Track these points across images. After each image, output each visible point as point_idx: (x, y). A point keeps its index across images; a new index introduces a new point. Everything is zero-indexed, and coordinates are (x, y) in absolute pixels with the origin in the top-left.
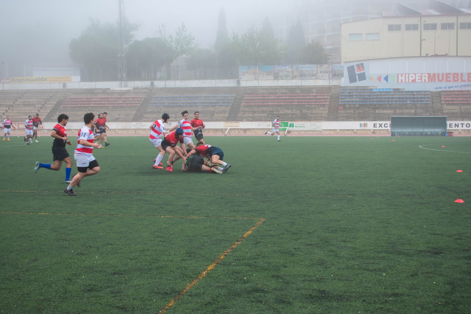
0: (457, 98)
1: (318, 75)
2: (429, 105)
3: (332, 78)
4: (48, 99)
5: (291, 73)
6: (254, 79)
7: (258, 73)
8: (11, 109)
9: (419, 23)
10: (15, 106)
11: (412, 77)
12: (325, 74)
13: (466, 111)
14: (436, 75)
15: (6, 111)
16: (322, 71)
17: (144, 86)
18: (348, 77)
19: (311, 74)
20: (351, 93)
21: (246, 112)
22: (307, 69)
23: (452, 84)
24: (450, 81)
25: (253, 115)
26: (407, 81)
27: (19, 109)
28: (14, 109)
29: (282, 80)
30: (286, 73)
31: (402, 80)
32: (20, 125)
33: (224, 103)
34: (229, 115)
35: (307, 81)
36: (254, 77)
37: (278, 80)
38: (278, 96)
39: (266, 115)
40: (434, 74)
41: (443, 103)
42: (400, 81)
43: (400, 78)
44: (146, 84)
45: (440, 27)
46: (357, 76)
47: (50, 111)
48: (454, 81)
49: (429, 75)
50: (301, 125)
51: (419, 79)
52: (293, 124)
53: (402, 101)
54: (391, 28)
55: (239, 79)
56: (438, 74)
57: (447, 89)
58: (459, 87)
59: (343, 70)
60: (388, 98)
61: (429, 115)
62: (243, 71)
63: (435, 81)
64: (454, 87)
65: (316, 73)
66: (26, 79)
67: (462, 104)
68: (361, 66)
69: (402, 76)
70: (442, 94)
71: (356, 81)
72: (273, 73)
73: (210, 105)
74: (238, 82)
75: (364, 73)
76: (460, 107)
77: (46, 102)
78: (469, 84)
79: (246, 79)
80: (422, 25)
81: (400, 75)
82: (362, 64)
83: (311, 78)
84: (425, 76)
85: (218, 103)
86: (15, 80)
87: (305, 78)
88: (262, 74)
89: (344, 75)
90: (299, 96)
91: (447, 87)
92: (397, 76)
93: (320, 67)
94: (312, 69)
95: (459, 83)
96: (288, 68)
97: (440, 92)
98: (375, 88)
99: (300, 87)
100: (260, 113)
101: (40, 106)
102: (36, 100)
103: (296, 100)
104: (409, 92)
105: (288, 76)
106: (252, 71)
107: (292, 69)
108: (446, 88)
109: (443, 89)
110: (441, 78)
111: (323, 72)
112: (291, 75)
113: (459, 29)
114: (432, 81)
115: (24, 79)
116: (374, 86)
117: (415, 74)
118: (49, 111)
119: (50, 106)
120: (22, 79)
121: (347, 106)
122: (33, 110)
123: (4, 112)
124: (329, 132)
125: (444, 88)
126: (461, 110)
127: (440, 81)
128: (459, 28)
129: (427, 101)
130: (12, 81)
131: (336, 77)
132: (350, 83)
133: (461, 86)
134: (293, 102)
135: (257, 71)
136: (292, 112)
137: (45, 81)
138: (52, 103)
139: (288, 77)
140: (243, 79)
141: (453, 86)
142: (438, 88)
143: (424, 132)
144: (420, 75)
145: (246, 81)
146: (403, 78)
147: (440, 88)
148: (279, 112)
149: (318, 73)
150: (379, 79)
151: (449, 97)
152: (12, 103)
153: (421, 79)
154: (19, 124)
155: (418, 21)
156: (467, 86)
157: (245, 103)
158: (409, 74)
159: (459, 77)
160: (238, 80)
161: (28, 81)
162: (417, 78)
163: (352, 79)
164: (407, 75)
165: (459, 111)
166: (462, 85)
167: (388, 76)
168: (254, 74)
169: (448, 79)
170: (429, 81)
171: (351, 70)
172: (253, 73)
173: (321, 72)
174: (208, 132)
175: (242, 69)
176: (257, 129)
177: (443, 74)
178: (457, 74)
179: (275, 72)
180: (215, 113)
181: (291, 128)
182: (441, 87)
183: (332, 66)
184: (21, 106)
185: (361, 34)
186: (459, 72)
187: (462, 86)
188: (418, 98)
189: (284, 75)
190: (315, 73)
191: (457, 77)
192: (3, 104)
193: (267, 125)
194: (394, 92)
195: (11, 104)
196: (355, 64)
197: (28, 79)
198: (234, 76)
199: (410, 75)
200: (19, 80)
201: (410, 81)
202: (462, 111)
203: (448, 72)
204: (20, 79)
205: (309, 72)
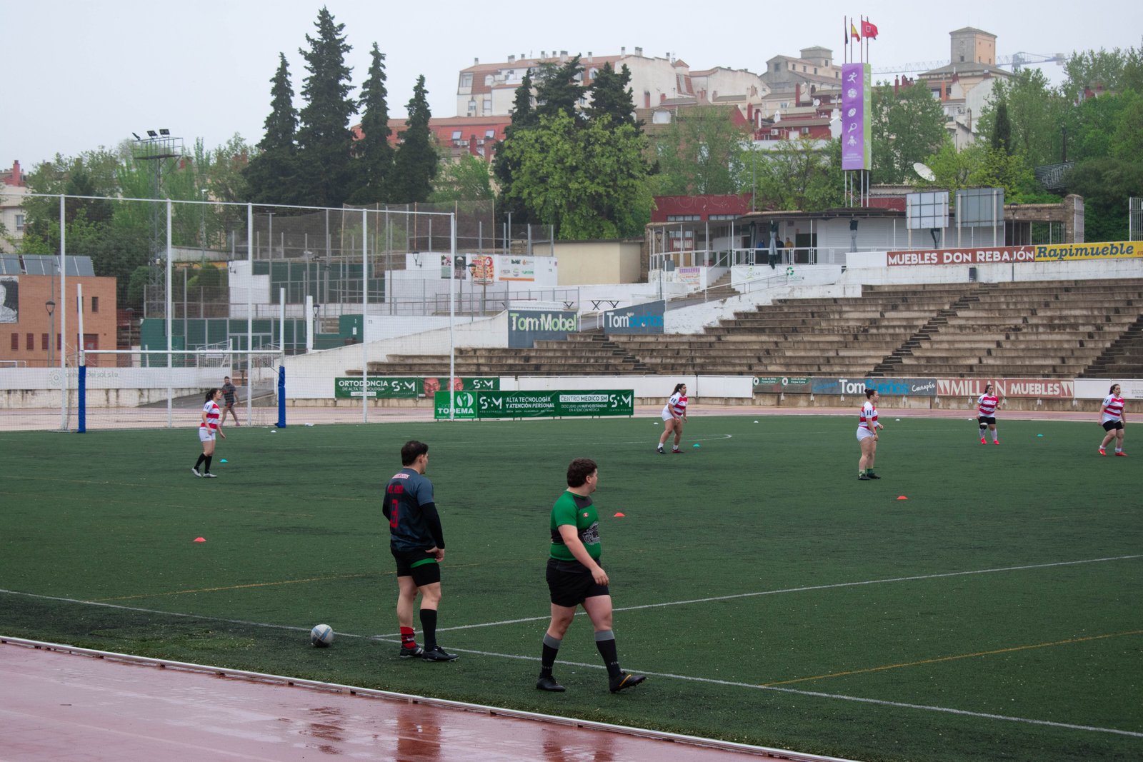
4: (1117, 311)
8: (1013, 338)
10: (1025, 330)
15: (999, 344)
27: (1034, 338)
28: (1021, 338)
32: (1013, 385)
47: (1112, 345)
66: (1077, 250)
77: (1108, 319)
86: (1047, 252)
101: (1090, 329)
102: (1085, 312)
115: (1071, 250)
118: (1108, 345)
119: (1117, 329)
120: (1065, 249)
122: (1068, 341)
123: (993, 346)
130: (1039, 256)
137: (1128, 253)
138: (1125, 320)
152: (1020, 321)
154: (1009, 384)
161: (1081, 255)
184: (1041, 330)
192: (995, 325)
195: (1016, 326)
197: (1082, 249)
200: (1058, 252)
204: (1061, 250)
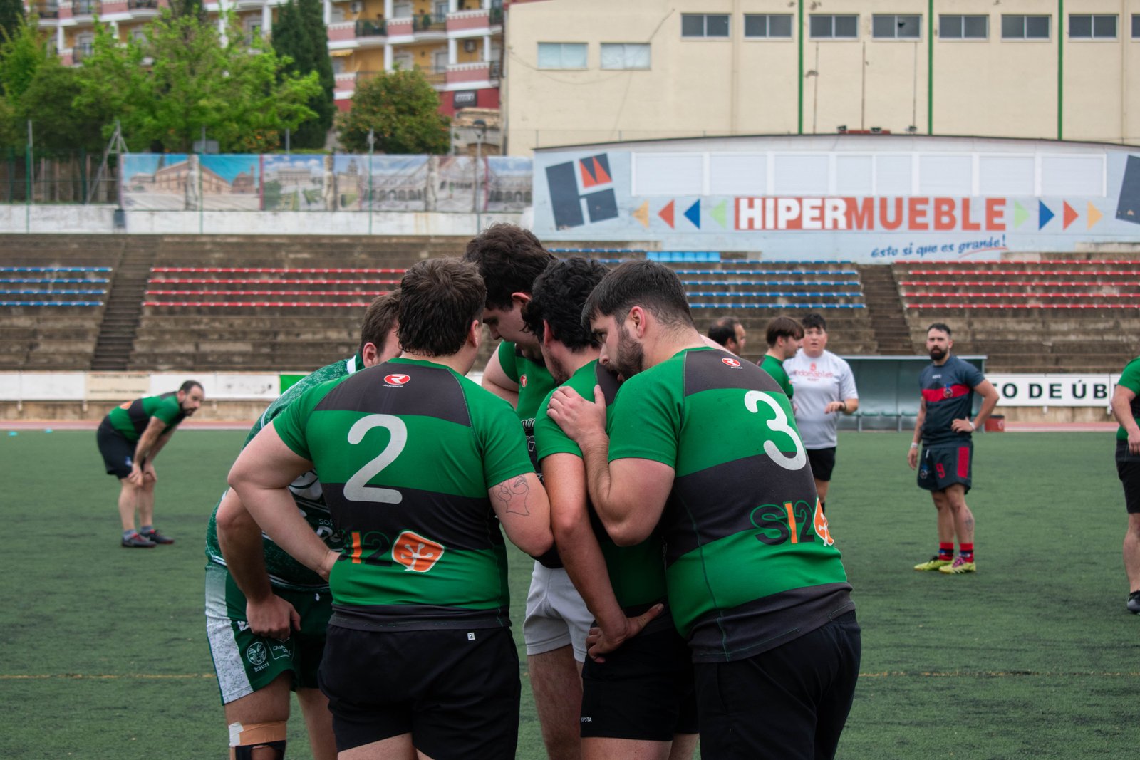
0: (956, 289)
1: (434, 194)
2: (857, 316)
3: (486, 207)
5: (329, 186)
6: (182, 206)
7: (196, 182)
9: (794, 10)
11: (789, 209)
12: (457, 193)
13: (991, 338)
14: (877, 204)
16: (449, 180)
18: (549, 205)
19: (407, 190)
21: (167, 337)
22: (391, 172)
23: (931, 237)
24: (925, 226)
25: (197, 346)
26: (770, 224)
29: (292, 214)
30: (310, 187)
31: (751, 221)
33: (72, 297)
34: (99, 344)
35: (391, 220)
36: (181, 198)
37: (276, 212)
38: (288, 276)
40: (869, 202)
41: (909, 309)
42: (744, 224)
43: (745, 213)
45: (871, 28)
46: (584, 203)
48: (939, 226)
49: (851, 202)
51: (813, 219)
53: (760, 300)
54: (693, 25)
55: (119, 204)
56: (884, 202)
57: (914, 257)
58: (956, 248)
59: (530, 178)
60: (708, 288)
61: (861, 353)
62: (141, 174)
63: (871, 226)
64: (939, 248)
65: (426, 189)
67: (974, 313)
68: (598, 166)
69: (751, 205)
70: (899, 276)
71: (576, 220)
72: (257, 185)
73: (15, 306)
74: (119, 217)
75: (610, 193)
76: (970, 324)
78: (992, 239)
79: (151, 206)
80: (807, 20)
81: (744, 203)
82: (603, 160)
83: (407, 207)
84: (835, 208)
85: (49, 298)
87: (384, 208)
88: (214, 187)
89: (534, 200)
90: (368, 276)
91: (915, 249)
92: (732, 203)
93: (441, 163)
94: (410, 171)
95: (958, 236)
96: (317, 166)
97: (888, 268)
98: (652, 248)
99: (364, 241)
100: (221, 338)
103: (358, 291)
104: (778, 265)
105: (317, 199)
106: (173, 175)
107: (331, 169)
108: (910, 252)
109: (900, 257)
110: (891, 217)
111: (452, 184)
112: (327, 194)
113: (936, 39)
114: (860, 226)
116: (648, 242)
117: (800, 200)
125: (905, 251)
126: (974, 334)
127: (890, 226)
128: (936, 31)
129: (849, 300)
131: (501, 206)
132: (558, 229)
133: (964, 245)
134: (350, 299)
135: (195, 173)
136: (350, 335)
139: (316, 202)
140: (137, 207)
141: (935, 247)
142: (883, 253)
143: (903, 417)
144: (818, 203)
145: (152, 211)
146: (756, 213)
147: (889, 253)
148: (298, 335)
149: (432, 187)
150: (667, 214)
151: (927, 288)
153: (822, 218)
155: (792, 4)
156: (983, 247)
157: (160, 298)
158: (776, 200)
159: (958, 213)
160: (116, 207)
162: (808, 214)
163: (566, 213)
164: (770, 203)
165: (969, 338)
166: (966, 241)
167: (702, 204)
168: (182, 187)
169: (919, 220)
170: (849, 226)
171: (560, 177)
172: (179, 184)
173: (443, 185)
174: (21, 413)
175: (133, 166)
176: (221, 402)
177: (899, 202)
178: (950, 202)
179: (266, 180)
180: (40, 337)
182: (894, 247)
183: (486, 161)
185: (584, 45)
186: (957, 194)
187: (968, 245)
188: (816, 288)
189: (301, 196)
190: (420, 186)
191: (949, 214)
193: (261, 386)
194: (725, 267)
196: (575, 157)
199: (783, 204)
201: (782, 224)
202: (979, 337)
203: (916, 192)
205: (399, 183)
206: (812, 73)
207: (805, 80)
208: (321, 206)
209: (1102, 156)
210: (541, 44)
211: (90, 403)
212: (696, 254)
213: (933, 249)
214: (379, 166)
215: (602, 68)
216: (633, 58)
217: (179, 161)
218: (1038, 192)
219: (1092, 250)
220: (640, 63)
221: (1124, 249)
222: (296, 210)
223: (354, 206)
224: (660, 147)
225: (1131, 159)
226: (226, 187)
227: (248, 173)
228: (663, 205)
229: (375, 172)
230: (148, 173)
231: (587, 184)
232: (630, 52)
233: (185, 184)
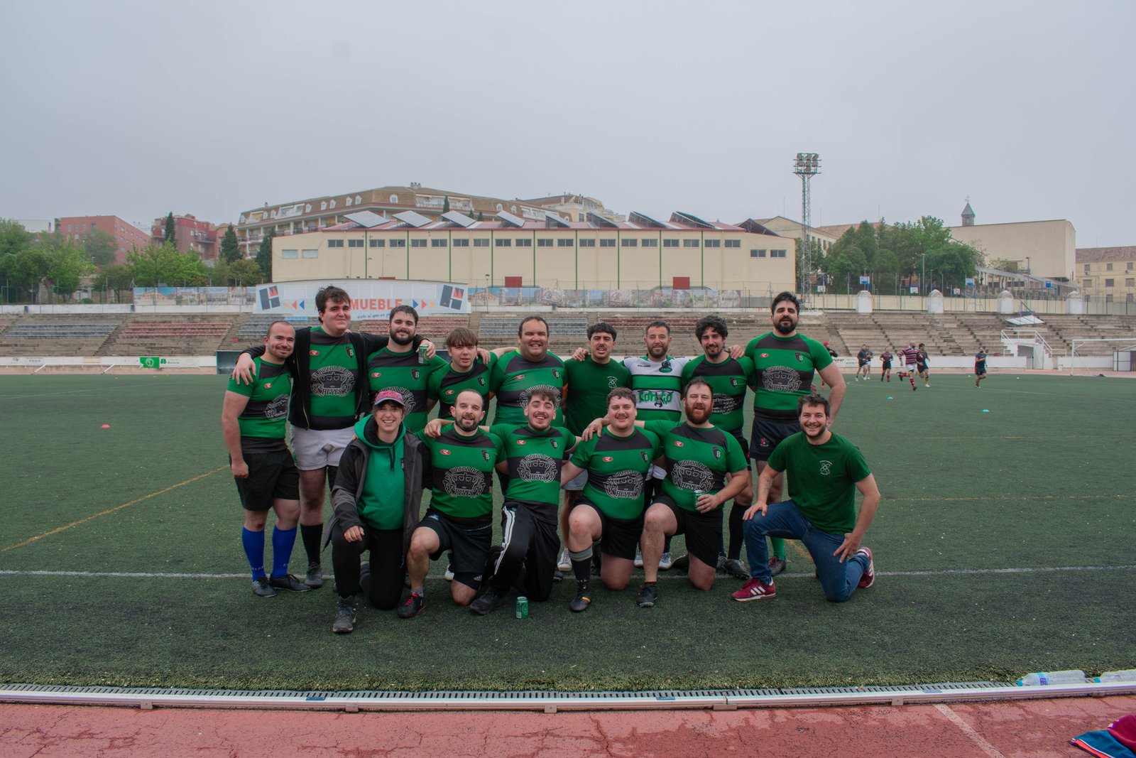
0: (378, 328)
1: (230, 299)
6: (153, 304)
7: (157, 296)
9: (364, 239)
12: (238, 299)
14: (359, 301)
17: (16, 312)
18: (260, 303)
19: (221, 298)
20: (258, 321)
21: (121, 346)
22: (216, 292)
23: (377, 312)
24: (375, 308)
25: (129, 348)
29: (186, 306)
30: (191, 297)
33: (100, 333)
34: (100, 348)
35: (215, 308)
36: (152, 302)
37: (181, 305)
39: (144, 348)
44: (18, 309)
45: (389, 244)
46: (270, 301)
48: (380, 308)
50: (174, 361)
52: (165, 360)
54: (332, 244)
56: (361, 300)
62: (139, 294)
63: (357, 308)
64: (380, 316)
65: (227, 298)
68: (274, 290)
71: (269, 308)
72: (175, 297)
73: (82, 336)
74: (133, 308)
75: (278, 298)
80: (368, 242)
82: (276, 288)
83: (221, 304)
85: (93, 333)
87: (214, 304)
88: (162, 298)
89: (257, 300)
90: (196, 325)
91: (372, 316)
93: (232, 290)
94: (222, 292)
96: (193, 291)
97: (362, 322)
98: (289, 316)
99: (202, 314)
100: (138, 346)
103: (189, 330)
105: (194, 301)
106: (150, 294)
107: (198, 292)
108: (370, 317)
109: (367, 319)
110: (364, 306)
111: (235, 296)
112: (197, 300)
113: (410, 247)
116: (289, 314)
121: (246, 337)
124: (208, 369)
127: (364, 308)
128: (410, 245)
132: (263, 310)
134: (185, 333)
135: (156, 293)
136: (177, 344)
140: (138, 304)
142: (361, 317)
145: (143, 305)
147: (363, 317)
149: (229, 297)
150: (295, 305)
155: (363, 236)
157: (126, 333)
159: (386, 304)
160: (132, 305)
163: (265, 306)
167: (305, 302)
169: (373, 306)
171: (263, 293)
172: (151, 297)
173: (233, 296)
174: (64, 369)
175: (138, 292)
176: (122, 366)
177: (366, 300)
178: (383, 301)
179: (178, 295)
180: (84, 346)
181: (163, 364)
182: (365, 315)
183: (246, 288)
185: (297, 250)
186: (386, 298)
189: (188, 300)
190: (225, 297)
191: (383, 304)
193: (135, 361)
196: (269, 287)
198: (130, 300)
203: (372, 298)
205: (219, 296)
206: (370, 259)
207: (368, 261)
208: (195, 303)
209: (435, 285)
210: (283, 250)
211: (84, 366)
212: (300, 318)
213: (378, 316)
214: (212, 290)
215: (303, 258)
216: (313, 254)
217: (151, 290)
218: (413, 297)
219: (429, 316)
220: (315, 256)
221: (441, 316)
222: (187, 304)
223: (205, 303)
224: (294, 283)
225: (445, 286)
226: (166, 298)
227: (172, 293)
228: (294, 301)
229: (212, 292)
230: (142, 294)
231: (271, 296)
232: (312, 252)
233: (153, 297)
